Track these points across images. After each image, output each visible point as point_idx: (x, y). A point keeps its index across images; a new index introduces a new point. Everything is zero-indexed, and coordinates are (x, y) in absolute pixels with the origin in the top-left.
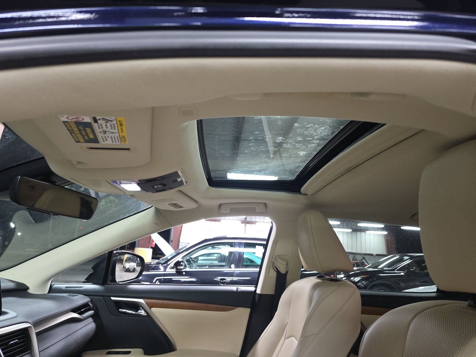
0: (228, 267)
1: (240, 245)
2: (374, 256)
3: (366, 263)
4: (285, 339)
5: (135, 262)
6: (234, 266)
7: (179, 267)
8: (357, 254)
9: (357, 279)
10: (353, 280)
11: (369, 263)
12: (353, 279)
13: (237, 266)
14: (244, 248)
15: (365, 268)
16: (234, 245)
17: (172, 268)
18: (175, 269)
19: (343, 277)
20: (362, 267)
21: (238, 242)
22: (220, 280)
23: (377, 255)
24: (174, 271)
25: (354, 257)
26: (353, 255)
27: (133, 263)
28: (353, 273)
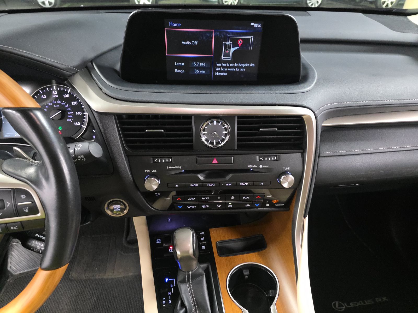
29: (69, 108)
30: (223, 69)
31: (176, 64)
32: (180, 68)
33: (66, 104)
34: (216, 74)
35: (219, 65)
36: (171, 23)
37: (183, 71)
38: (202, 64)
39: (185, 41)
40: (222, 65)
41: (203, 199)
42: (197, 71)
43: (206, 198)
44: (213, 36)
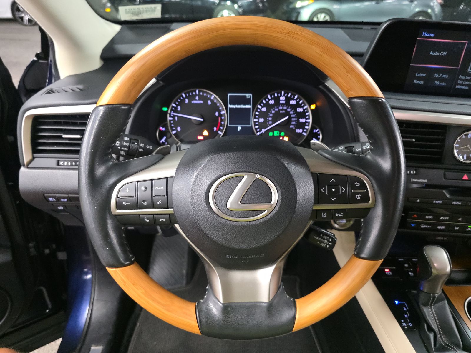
29: (294, 114)
30: (465, 82)
31: (418, 74)
32: (419, 79)
33: (291, 111)
34: (457, 87)
35: (463, 77)
36: (425, 33)
37: (422, 83)
38: (444, 76)
39: (434, 52)
40: (465, 77)
41: (442, 218)
42: (437, 83)
43: (446, 218)
44: (464, 48)
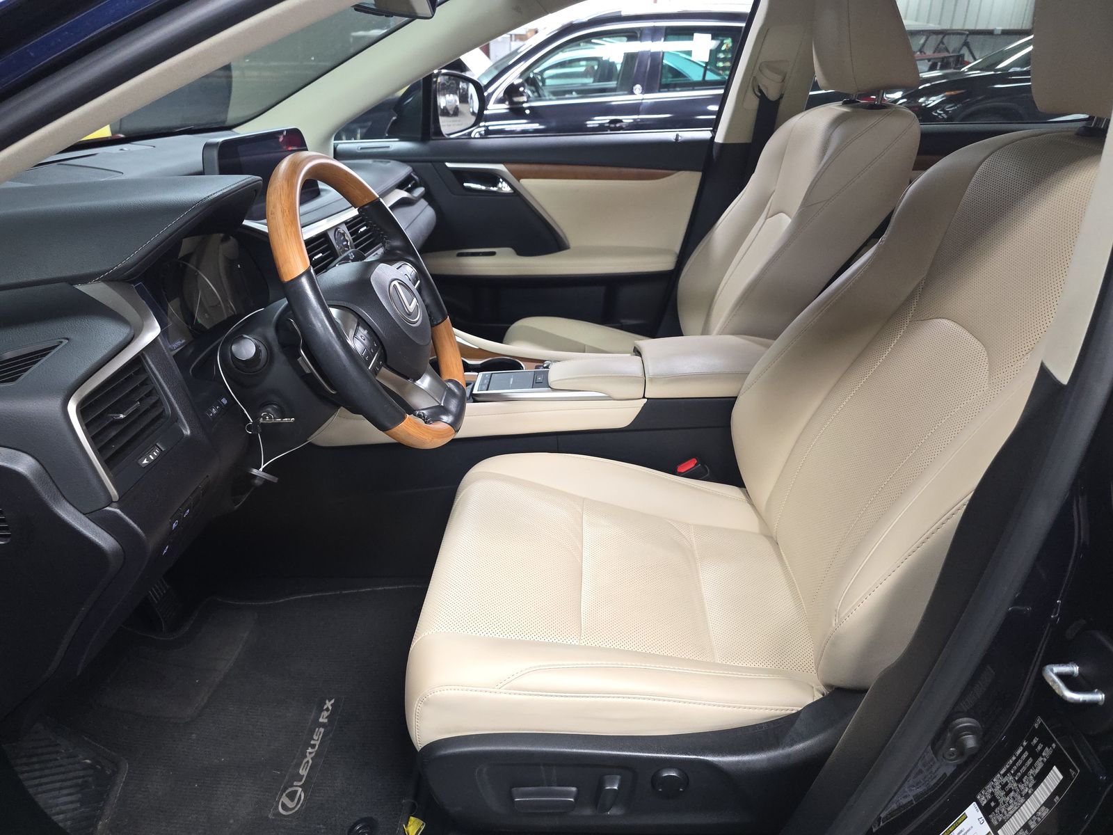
0: (626, 92)
1: (655, 34)
2: (998, 35)
3: (967, 57)
4: (766, 219)
5: (454, 93)
6: (641, 88)
7: (516, 99)
8: (949, 34)
9: (934, 101)
10: (923, 105)
11: (977, 58)
12: (924, 102)
13: (647, 89)
14: (664, 41)
15: (962, 70)
16: (639, 35)
17: (501, 101)
18: (507, 103)
19: (900, 96)
20: (954, 69)
21: (649, 28)
22: (607, 125)
23: (1006, 33)
24: (503, 108)
25: (942, 42)
26: (940, 36)
27: (451, 95)
28: (928, 85)
